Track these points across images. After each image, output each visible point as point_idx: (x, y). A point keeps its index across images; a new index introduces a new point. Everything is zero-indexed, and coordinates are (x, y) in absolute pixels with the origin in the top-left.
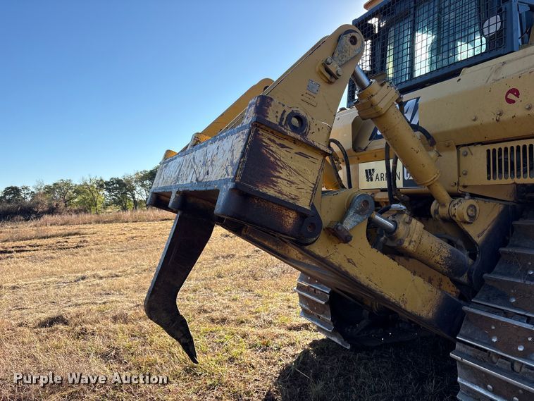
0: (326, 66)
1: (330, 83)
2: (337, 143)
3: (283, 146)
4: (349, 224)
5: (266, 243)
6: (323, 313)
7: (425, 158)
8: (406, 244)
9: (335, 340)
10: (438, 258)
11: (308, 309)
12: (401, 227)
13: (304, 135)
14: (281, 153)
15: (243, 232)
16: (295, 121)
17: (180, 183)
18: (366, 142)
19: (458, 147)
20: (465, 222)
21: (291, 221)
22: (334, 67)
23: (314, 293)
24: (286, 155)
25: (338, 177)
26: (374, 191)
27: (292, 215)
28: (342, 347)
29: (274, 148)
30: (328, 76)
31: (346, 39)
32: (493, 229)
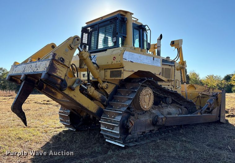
0: (70, 45)
1: (71, 50)
2: (75, 65)
3: (58, 65)
4: (74, 86)
5: (50, 94)
6: (67, 120)
7: (96, 71)
8: (89, 93)
9: (71, 129)
10: (98, 97)
11: (62, 119)
12: (89, 88)
13: (64, 63)
14: (58, 66)
15: (42, 90)
16: (61, 59)
17: (25, 72)
18: (83, 66)
19: (105, 69)
20: (106, 89)
21: (59, 82)
22: (72, 46)
23: (65, 113)
24: (59, 67)
25: (74, 75)
26: (85, 80)
27: (60, 80)
28: (73, 131)
29: (56, 65)
30: (71, 48)
31: (76, 39)
32: (113, 91)
